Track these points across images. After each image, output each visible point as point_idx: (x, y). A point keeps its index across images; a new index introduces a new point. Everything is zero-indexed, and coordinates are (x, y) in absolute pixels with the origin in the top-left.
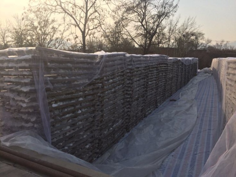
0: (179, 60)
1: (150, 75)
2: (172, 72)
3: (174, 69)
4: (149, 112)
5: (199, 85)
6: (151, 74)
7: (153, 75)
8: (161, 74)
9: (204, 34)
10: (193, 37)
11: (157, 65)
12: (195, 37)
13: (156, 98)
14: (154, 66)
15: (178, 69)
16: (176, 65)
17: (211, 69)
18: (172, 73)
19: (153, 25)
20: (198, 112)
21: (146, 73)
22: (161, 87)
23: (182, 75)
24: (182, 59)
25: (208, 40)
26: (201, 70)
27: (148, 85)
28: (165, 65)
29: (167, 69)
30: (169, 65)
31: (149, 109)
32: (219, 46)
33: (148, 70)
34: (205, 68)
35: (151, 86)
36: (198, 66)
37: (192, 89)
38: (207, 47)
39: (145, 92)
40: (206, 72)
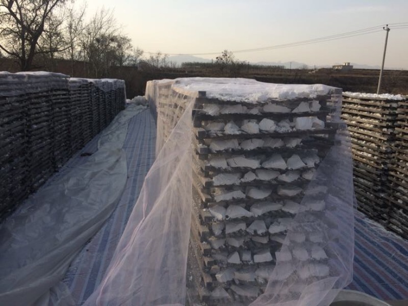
0: (91, 83)
1: (33, 111)
2: (79, 104)
3: (83, 98)
4: (40, 181)
5: (129, 125)
6: (37, 108)
7: (39, 110)
8: (58, 109)
9: (130, 39)
10: (113, 43)
11: (47, 92)
12: (116, 44)
13: (53, 154)
14: (40, 94)
15: (91, 98)
16: (86, 92)
17: (146, 97)
18: (79, 107)
19: (34, 15)
20: (128, 168)
21: (23, 107)
22: (59, 132)
23: (98, 108)
24: (96, 81)
25: (138, 51)
26: (131, 99)
27: (31, 132)
28: (65, 93)
29: (69, 98)
30: (72, 92)
31: (39, 176)
32: (155, 61)
33: (28, 102)
34: (137, 96)
35: (38, 132)
36: (125, 92)
37: (118, 132)
38: (138, 62)
39: (26, 145)
40: (138, 103)
